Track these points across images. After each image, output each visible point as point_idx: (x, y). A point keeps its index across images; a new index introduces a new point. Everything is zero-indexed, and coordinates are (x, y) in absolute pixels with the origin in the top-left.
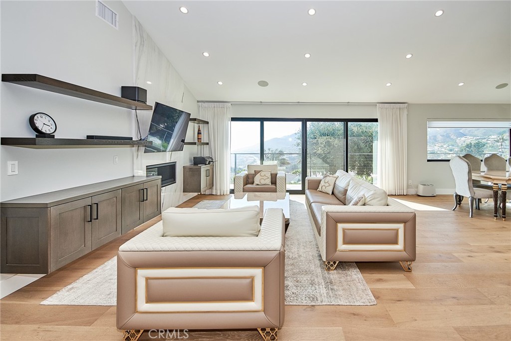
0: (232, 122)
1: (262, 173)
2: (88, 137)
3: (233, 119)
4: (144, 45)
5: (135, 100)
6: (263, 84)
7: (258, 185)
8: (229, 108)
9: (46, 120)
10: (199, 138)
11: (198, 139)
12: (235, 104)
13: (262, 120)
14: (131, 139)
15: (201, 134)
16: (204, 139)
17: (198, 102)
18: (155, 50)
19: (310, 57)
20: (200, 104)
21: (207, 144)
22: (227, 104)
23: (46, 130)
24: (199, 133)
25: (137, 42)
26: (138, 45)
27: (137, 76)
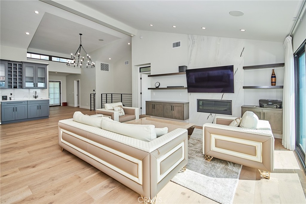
2: (168, 87)
11: (272, 82)
14: (183, 87)
21: (283, 88)
23: (157, 86)
24: (273, 76)
25: (190, 44)
26: (191, 45)
27: (190, 59)
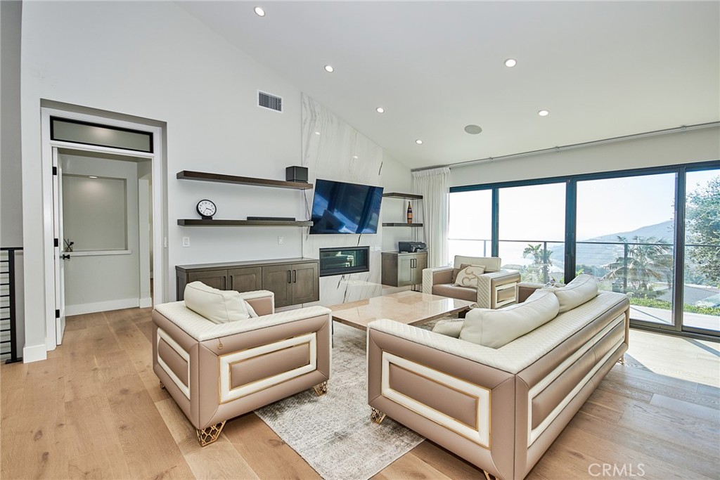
0: (451, 194)
1: (469, 270)
2: (249, 218)
3: (453, 190)
4: (315, 120)
5: (293, 180)
6: (473, 129)
7: (460, 286)
8: (448, 173)
9: (209, 205)
10: (410, 217)
11: (408, 219)
12: (453, 168)
13: (495, 187)
14: (294, 219)
15: (411, 212)
16: (417, 218)
17: (413, 171)
18: (332, 122)
19: (516, 62)
20: (414, 173)
21: (421, 225)
22: (444, 168)
23: (207, 213)
24: (409, 211)
25: (306, 119)
26: (308, 121)
27: (306, 155)
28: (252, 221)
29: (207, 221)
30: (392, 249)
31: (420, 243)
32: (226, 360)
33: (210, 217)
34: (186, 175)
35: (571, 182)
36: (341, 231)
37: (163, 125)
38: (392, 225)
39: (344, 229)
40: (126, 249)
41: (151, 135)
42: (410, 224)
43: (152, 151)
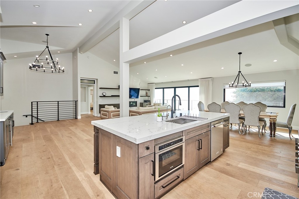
3: (156, 88)
8: (155, 85)
9: (105, 93)
13: (164, 88)
16: (148, 94)
17: (148, 84)
21: (150, 96)
23: (104, 95)
28: (112, 96)
29: (104, 96)
30: (142, 102)
31: (149, 101)
32: (112, 113)
33: (105, 96)
34: (100, 88)
35: (175, 88)
36: (132, 98)
37: (97, 79)
38: (142, 96)
39: (133, 97)
40: (85, 102)
41: (94, 81)
42: (147, 96)
43: (94, 84)
